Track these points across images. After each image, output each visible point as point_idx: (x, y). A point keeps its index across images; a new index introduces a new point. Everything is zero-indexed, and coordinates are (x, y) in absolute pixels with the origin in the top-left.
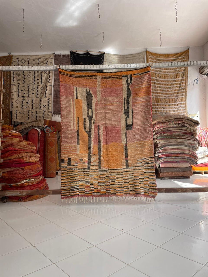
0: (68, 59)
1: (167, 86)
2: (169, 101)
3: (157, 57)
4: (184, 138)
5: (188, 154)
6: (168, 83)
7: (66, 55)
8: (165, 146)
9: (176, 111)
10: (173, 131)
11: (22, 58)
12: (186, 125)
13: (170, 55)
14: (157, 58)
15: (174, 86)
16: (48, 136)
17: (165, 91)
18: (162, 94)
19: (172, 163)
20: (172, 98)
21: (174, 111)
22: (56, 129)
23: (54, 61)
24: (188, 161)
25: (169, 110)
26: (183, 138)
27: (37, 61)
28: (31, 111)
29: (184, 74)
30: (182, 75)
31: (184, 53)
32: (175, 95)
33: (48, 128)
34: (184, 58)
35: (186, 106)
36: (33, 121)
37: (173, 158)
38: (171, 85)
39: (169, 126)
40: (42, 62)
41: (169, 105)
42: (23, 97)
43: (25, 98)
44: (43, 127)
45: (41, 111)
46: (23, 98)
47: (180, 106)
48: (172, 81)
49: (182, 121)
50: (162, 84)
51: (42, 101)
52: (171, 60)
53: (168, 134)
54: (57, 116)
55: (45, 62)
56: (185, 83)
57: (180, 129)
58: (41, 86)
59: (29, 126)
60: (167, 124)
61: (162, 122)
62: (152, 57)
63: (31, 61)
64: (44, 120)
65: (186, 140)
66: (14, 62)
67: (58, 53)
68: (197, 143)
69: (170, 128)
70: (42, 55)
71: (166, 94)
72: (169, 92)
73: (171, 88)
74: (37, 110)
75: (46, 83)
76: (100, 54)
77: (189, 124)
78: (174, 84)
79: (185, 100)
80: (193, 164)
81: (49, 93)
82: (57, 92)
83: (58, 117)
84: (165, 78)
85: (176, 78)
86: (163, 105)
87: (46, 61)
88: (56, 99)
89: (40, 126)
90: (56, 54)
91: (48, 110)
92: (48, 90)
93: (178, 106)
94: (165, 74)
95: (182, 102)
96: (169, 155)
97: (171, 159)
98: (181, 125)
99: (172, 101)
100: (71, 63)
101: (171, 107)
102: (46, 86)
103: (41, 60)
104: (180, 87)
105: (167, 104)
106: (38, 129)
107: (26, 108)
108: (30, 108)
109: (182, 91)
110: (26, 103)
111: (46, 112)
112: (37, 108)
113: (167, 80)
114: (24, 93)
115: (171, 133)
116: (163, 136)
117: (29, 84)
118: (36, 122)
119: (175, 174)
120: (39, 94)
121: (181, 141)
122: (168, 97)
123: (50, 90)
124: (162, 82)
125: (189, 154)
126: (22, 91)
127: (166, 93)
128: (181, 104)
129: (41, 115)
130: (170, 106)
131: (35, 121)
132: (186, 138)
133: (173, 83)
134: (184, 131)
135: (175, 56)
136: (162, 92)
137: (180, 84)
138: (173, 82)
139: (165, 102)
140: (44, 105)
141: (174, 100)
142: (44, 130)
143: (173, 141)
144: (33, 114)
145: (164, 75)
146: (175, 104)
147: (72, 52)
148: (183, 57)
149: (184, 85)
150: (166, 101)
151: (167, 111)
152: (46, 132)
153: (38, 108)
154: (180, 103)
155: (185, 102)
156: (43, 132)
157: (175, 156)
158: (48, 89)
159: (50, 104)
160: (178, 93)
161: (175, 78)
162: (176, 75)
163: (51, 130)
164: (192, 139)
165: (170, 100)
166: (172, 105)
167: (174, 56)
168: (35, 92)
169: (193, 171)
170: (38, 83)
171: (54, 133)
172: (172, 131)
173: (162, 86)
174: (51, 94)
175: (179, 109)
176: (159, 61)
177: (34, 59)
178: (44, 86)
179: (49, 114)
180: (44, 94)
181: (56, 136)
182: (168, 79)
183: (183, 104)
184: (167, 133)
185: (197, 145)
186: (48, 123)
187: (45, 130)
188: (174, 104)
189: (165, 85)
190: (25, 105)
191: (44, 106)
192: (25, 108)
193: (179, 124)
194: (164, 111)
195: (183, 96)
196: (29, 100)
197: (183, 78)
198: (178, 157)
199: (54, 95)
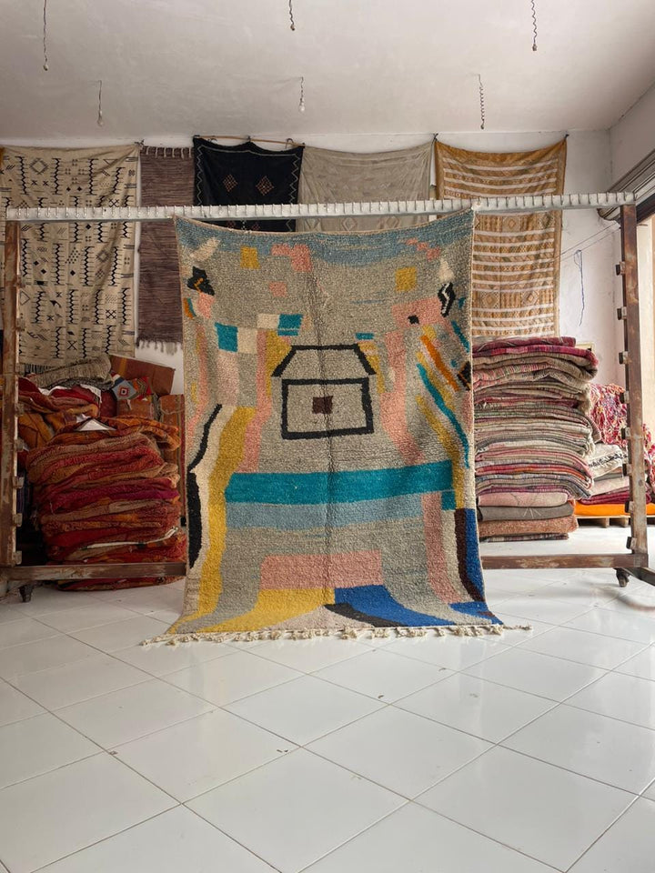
0: (185, 163)
1: (498, 254)
2: (505, 301)
3: (467, 162)
4: (552, 415)
5: (564, 465)
6: (502, 245)
7: (178, 150)
8: (495, 442)
9: (525, 332)
10: (519, 395)
11: (35, 155)
12: (556, 376)
13: (509, 158)
14: (469, 167)
15: (520, 254)
16: (127, 410)
17: (493, 269)
18: (481, 279)
19: (514, 494)
20: (514, 291)
21: (519, 332)
22: (151, 387)
23: (142, 168)
24: (564, 487)
25: (503, 329)
26: (547, 414)
27: (85, 166)
28: (68, 328)
29: (549, 218)
30: (545, 221)
31: (552, 152)
32: (522, 283)
33: (125, 384)
34: (550, 167)
35: (554, 317)
36: (74, 361)
37: (516, 477)
38: (511, 250)
39: (506, 380)
40: (102, 171)
41: (505, 315)
42: (40, 283)
43: (45, 288)
44: (110, 382)
45: (97, 328)
46: (38, 288)
47: (538, 316)
48: (514, 239)
49: (545, 363)
50: (484, 249)
51: (104, 297)
52: (511, 172)
53: (503, 405)
54: (152, 345)
55: (112, 170)
56: (554, 247)
57: (538, 389)
58: (99, 247)
59: (63, 377)
60: (497, 374)
61: (483, 369)
62: (453, 162)
63: (66, 166)
64: (112, 358)
65: (559, 421)
66: (9, 168)
67: (153, 141)
68: (590, 431)
69: (508, 384)
70: (101, 148)
71: (495, 278)
72: (503, 274)
73: (512, 259)
74: (87, 325)
75: (115, 239)
76: (289, 147)
77: (565, 373)
78: (519, 249)
79: (552, 298)
80: (578, 494)
81: (125, 270)
82: (150, 269)
83: (156, 348)
84: (491, 230)
85: (527, 229)
86: (485, 314)
87: (114, 168)
88: (150, 292)
89: (101, 380)
90: (145, 144)
91: (121, 328)
92: (121, 262)
93: (532, 317)
94: (491, 218)
95: (545, 306)
96: (507, 467)
97: (510, 482)
98: (541, 376)
99: (513, 303)
100: (196, 177)
101: (509, 319)
102: (115, 249)
103: (99, 164)
104: (537, 257)
105: (499, 311)
106: (93, 389)
107: (50, 318)
108: (64, 319)
109: (545, 270)
110: (48, 304)
111: (114, 333)
112: (84, 319)
113: (497, 234)
114: (44, 271)
115: (510, 402)
116: (486, 411)
117: (60, 242)
118: (86, 365)
119: (524, 527)
120: (92, 274)
121: (543, 424)
122: (502, 287)
123: (129, 261)
124: (482, 241)
125: (568, 466)
126: (36, 263)
127: (496, 276)
128: (540, 311)
129: (99, 343)
130: (506, 317)
131: (81, 363)
132: (559, 416)
133: (518, 244)
134: (551, 396)
135: (522, 162)
136: (482, 273)
137: (538, 248)
138: (516, 242)
139: (491, 305)
140: (108, 311)
141: (518, 297)
142: (111, 392)
143: (520, 426)
144: (74, 338)
145: (489, 221)
146: (521, 312)
147: (198, 141)
148: (549, 163)
149: (550, 250)
150: (494, 301)
151: (497, 332)
152: (119, 398)
153: (88, 319)
154: (538, 307)
155: (552, 305)
156: (108, 397)
157: (525, 472)
158: (123, 258)
159: (130, 308)
160: (531, 276)
161: (521, 229)
162: (526, 220)
163: (133, 392)
164: (575, 420)
165: (508, 298)
166: (513, 314)
167: (520, 159)
168: (78, 267)
169: (576, 517)
170: (88, 239)
171: (145, 399)
172: (515, 395)
173: (482, 253)
174: (131, 275)
175: (535, 326)
176: (473, 173)
177: (74, 162)
178: (108, 250)
179: (127, 338)
180: (107, 275)
181: (151, 410)
182: (501, 231)
183: (547, 311)
184: (498, 401)
185: (590, 437)
186: (123, 366)
187: (116, 390)
188: (519, 310)
189: (493, 250)
190: (46, 309)
191: (110, 314)
192: (47, 318)
193: (535, 373)
194: (488, 332)
195: (548, 287)
196: (59, 295)
197: (548, 230)
198: (533, 475)
199: (141, 276)
